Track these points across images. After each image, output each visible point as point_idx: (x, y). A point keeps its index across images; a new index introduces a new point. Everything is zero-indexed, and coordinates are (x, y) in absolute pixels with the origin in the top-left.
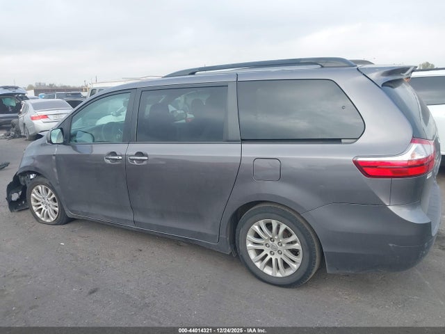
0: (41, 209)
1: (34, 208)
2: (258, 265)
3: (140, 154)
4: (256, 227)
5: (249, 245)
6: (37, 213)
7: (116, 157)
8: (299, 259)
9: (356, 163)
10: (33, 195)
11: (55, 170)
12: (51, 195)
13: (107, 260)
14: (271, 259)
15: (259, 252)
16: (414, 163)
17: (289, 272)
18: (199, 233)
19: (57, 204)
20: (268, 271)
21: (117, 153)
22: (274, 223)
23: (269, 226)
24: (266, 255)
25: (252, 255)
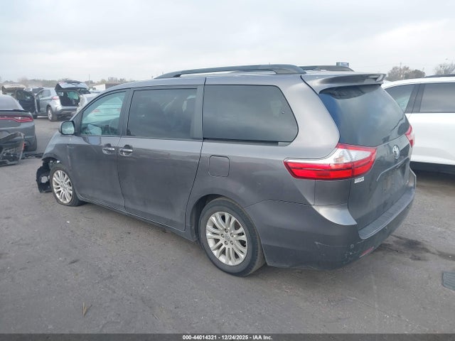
0: (60, 191)
1: (55, 190)
2: (215, 253)
3: (127, 147)
4: (213, 218)
5: (209, 234)
6: (57, 195)
7: (110, 149)
8: (245, 250)
9: (286, 164)
10: (54, 178)
11: (69, 157)
12: (67, 179)
13: (98, 238)
14: (225, 248)
15: (217, 241)
16: (340, 166)
17: (238, 262)
18: (171, 220)
19: (71, 188)
20: (223, 259)
21: (112, 145)
22: (227, 216)
23: (223, 218)
24: (222, 245)
25: (211, 244)
